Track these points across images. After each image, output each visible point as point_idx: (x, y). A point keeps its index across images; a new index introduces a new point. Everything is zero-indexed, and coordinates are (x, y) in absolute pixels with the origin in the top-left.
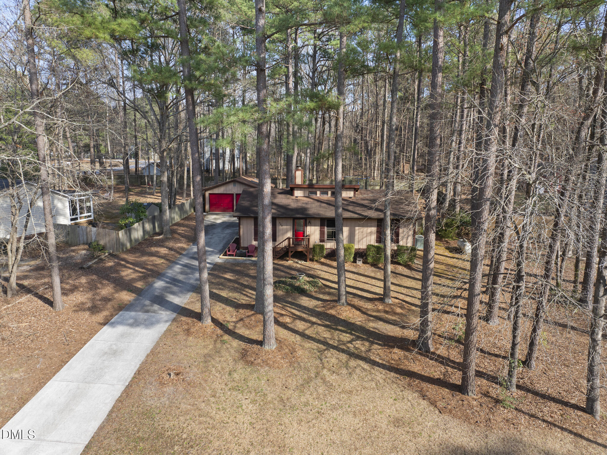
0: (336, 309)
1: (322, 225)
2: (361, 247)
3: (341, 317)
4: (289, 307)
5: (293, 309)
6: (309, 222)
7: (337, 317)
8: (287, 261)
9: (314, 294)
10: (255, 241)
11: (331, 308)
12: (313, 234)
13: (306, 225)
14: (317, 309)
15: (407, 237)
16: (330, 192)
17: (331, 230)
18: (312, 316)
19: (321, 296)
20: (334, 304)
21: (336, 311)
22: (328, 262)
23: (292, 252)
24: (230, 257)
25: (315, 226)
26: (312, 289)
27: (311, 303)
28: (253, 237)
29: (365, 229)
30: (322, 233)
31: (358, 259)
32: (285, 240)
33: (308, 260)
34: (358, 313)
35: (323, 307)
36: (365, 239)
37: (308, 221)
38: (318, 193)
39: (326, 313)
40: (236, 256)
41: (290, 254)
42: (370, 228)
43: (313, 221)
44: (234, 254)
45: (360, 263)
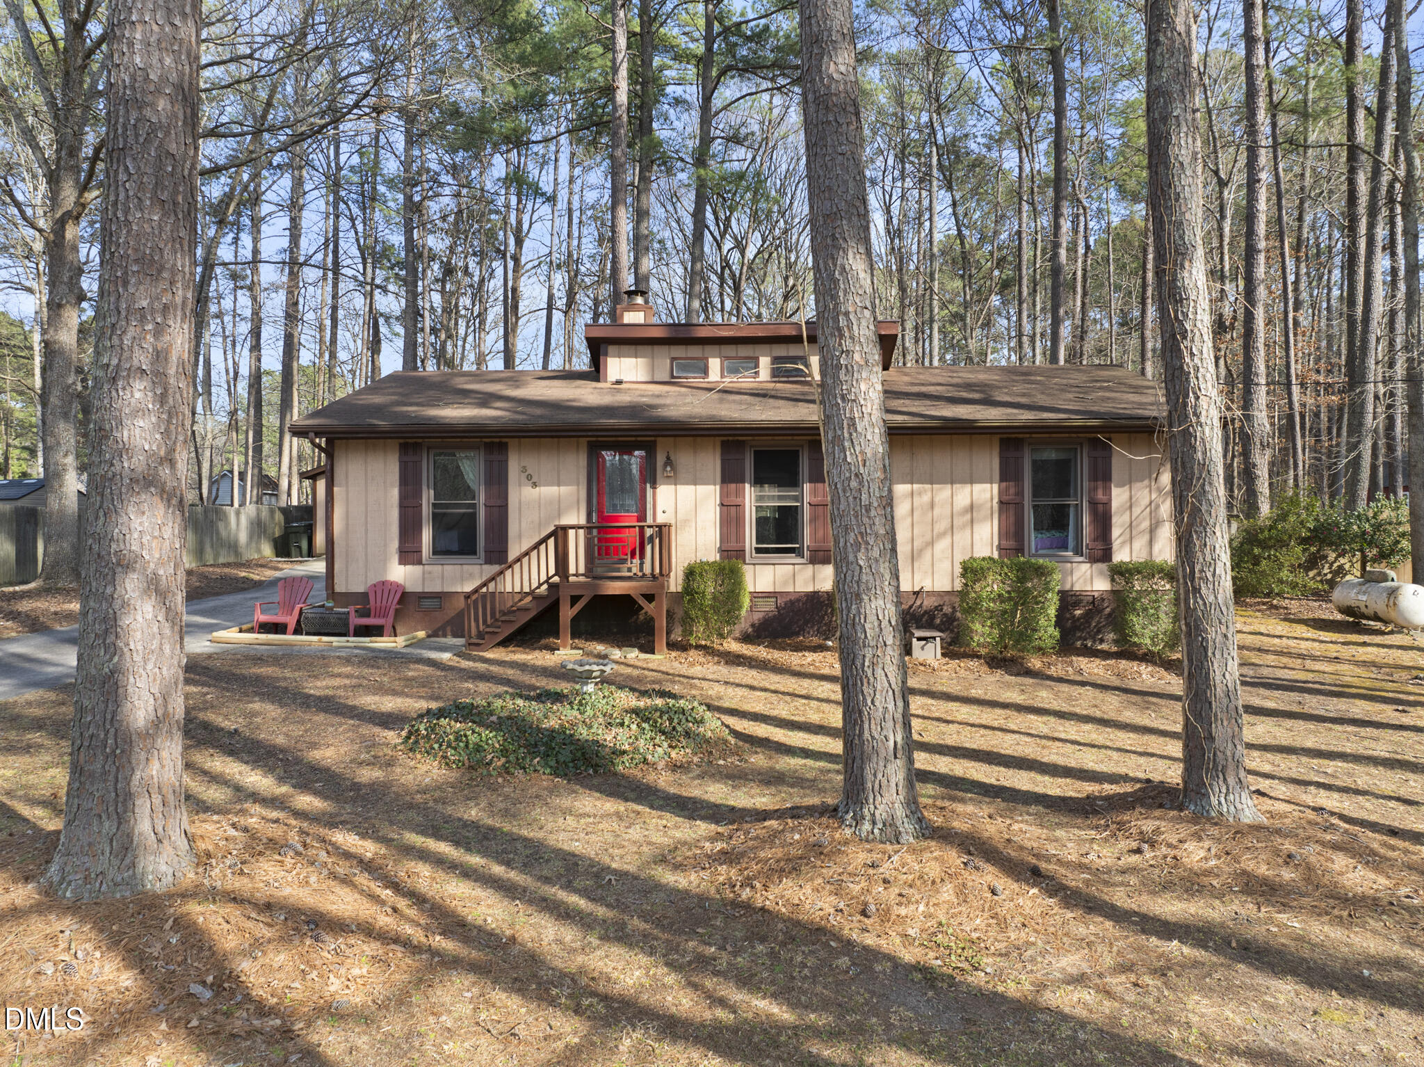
0: (832, 870)
1: (730, 477)
2: (928, 587)
3: (891, 944)
4: (439, 862)
5: (468, 873)
6: (668, 461)
7: (849, 944)
8: (553, 649)
9: (664, 781)
10: (403, 561)
11: (792, 867)
12: (686, 521)
13: (650, 477)
14: (669, 878)
15: (1152, 531)
16: (765, 362)
17: (774, 497)
18: (617, 934)
19: (716, 792)
20: (819, 831)
21: (838, 888)
22: (761, 652)
23: (575, 600)
24: (263, 637)
25: (695, 482)
26: (660, 752)
27: (635, 833)
28: (395, 544)
29: (943, 493)
30: (730, 517)
31: (918, 633)
32: (544, 540)
33: (661, 643)
34: (1031, 900)
35: (727, 857)
36: (942, 545)
37: (660, 459)
38: (715, 364)
39: (747, 906)
40: (297, 631)
41: (567, 613)
42: (967, 489)
43: (684, 459)
44: (291, 621)
45: (928, 653)
